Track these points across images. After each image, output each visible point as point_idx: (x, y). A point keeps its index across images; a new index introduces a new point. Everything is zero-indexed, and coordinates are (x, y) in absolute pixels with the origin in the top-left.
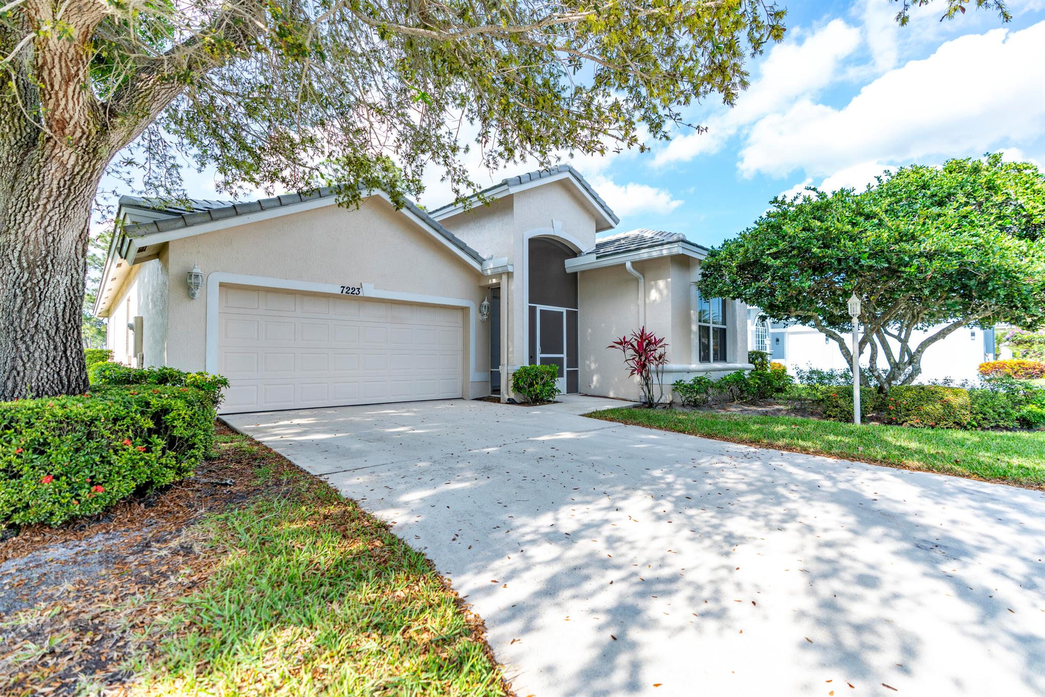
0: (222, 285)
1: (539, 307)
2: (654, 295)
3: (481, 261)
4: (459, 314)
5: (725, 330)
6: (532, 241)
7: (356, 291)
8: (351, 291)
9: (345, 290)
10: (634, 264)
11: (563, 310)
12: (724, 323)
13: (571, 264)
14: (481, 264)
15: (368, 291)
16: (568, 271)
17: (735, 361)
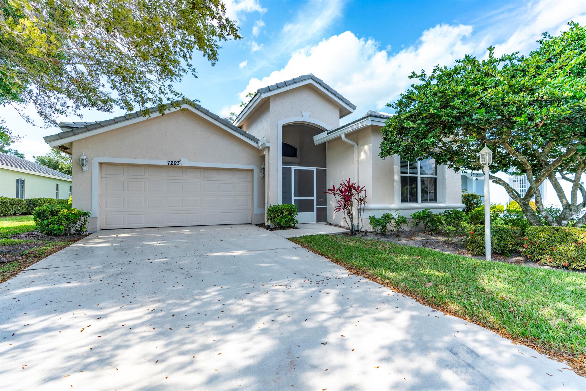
0: (101, 164)
1: (293, 168)
2: (363, 156)
3: (257, 141)
4: (250, 173)
5: (436, 179)
6: (285, 127)
7: (177, 163)
8: (174, 163)
9: (170, 163)
10: (347, 135)
11: (314, 169)
12: (436, 175)
13: (319, 139)
14: (257, 143)
15: (185, 162)
16: (316, 143)
17: (444, 201)
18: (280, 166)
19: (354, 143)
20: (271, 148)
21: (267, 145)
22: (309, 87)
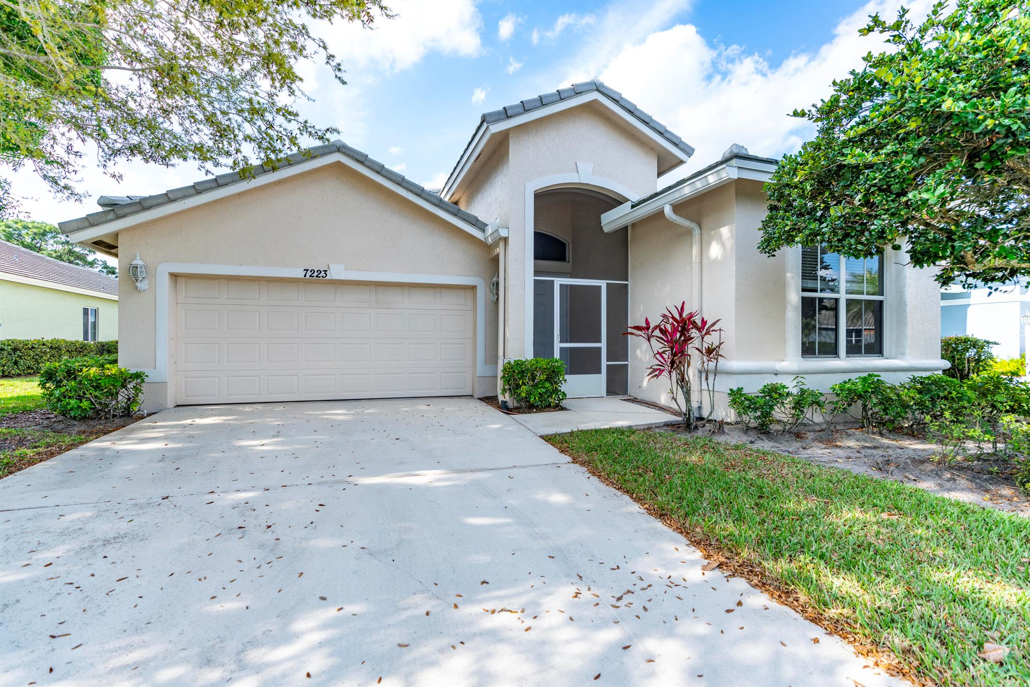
0: (174, 276)
1: (558, 282)
2: (715, 251)
3: (482, 227)
4: (469, 293)
5: (881, 302)
6: (540, 196)
7: (323, 274)
8: (316, 274)
9: (309, 273)
10: (677, 208)
11: (603, 284)
12: (881, 293)
13: (611, 220)
14: (483, 231)
15: (337, 272)
16: (606, 229)
17: (901, 354)
18: (530, 278)
19: (693, 225)
20: (510, 240)
21: (503, 233)
22: (593, 109)
